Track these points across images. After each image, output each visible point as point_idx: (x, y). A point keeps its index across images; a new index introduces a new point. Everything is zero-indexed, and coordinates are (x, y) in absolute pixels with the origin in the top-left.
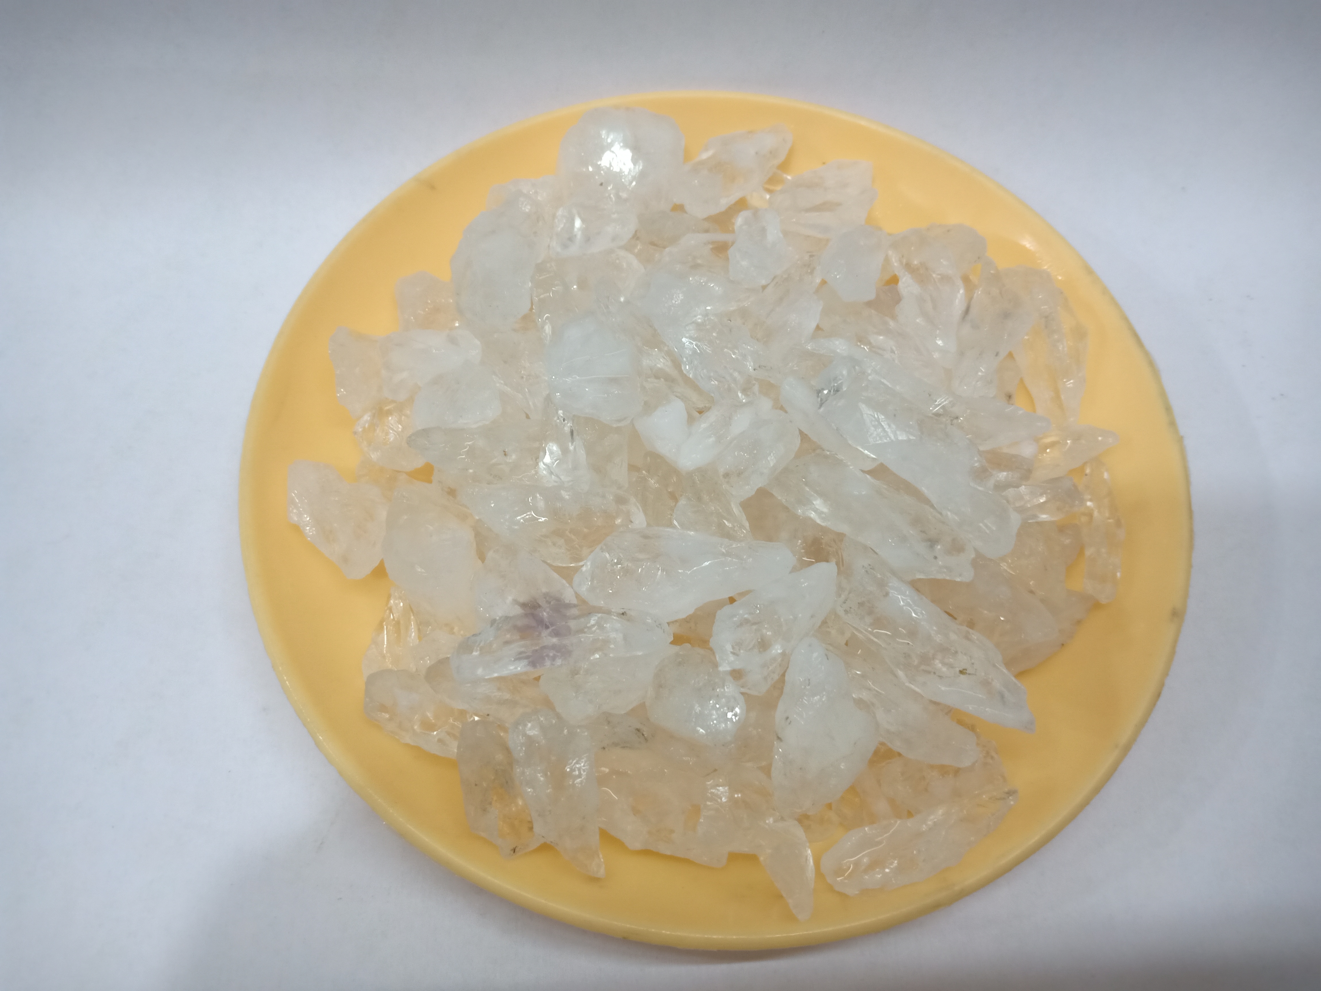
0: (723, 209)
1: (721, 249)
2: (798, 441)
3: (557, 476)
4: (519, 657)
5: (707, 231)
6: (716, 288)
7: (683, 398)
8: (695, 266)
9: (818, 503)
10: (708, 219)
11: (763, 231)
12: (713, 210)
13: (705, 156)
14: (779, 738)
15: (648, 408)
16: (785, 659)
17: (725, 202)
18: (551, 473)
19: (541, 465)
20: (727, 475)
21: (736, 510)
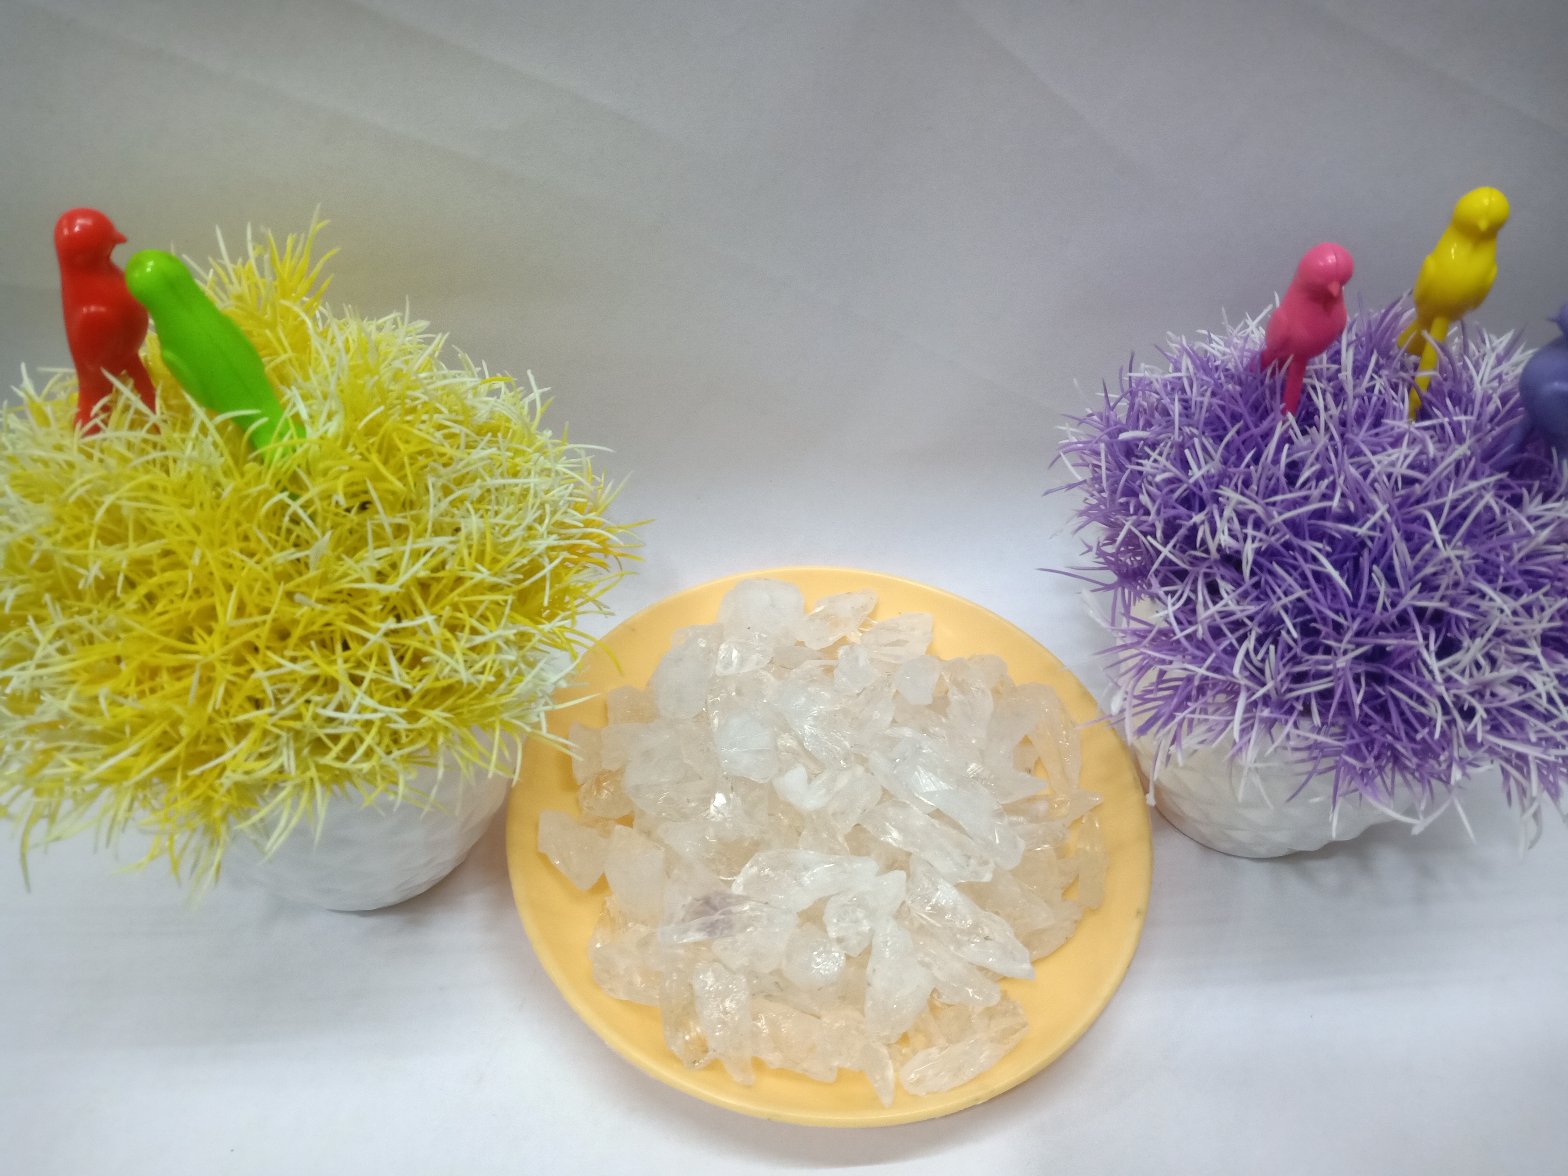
0: (831, 644)
1: (829, 670)
2: (880, 793)
3: (723, 814)
4: (699, 930)
5: (819, 659)
6: (827, 695)
7: (805, 766)
8: (813, 681)
9: (895, 834)
10: (820, 651)
11: (857, 659)
12: (824, 645)
13: (818, 610)
14: (869, 985)
15: (782, 772)
16: (872, 932)
17: (832, 640)
18: (718, 812)
19: (712, 807)
20: (834, 814)
21: (841, 839)
